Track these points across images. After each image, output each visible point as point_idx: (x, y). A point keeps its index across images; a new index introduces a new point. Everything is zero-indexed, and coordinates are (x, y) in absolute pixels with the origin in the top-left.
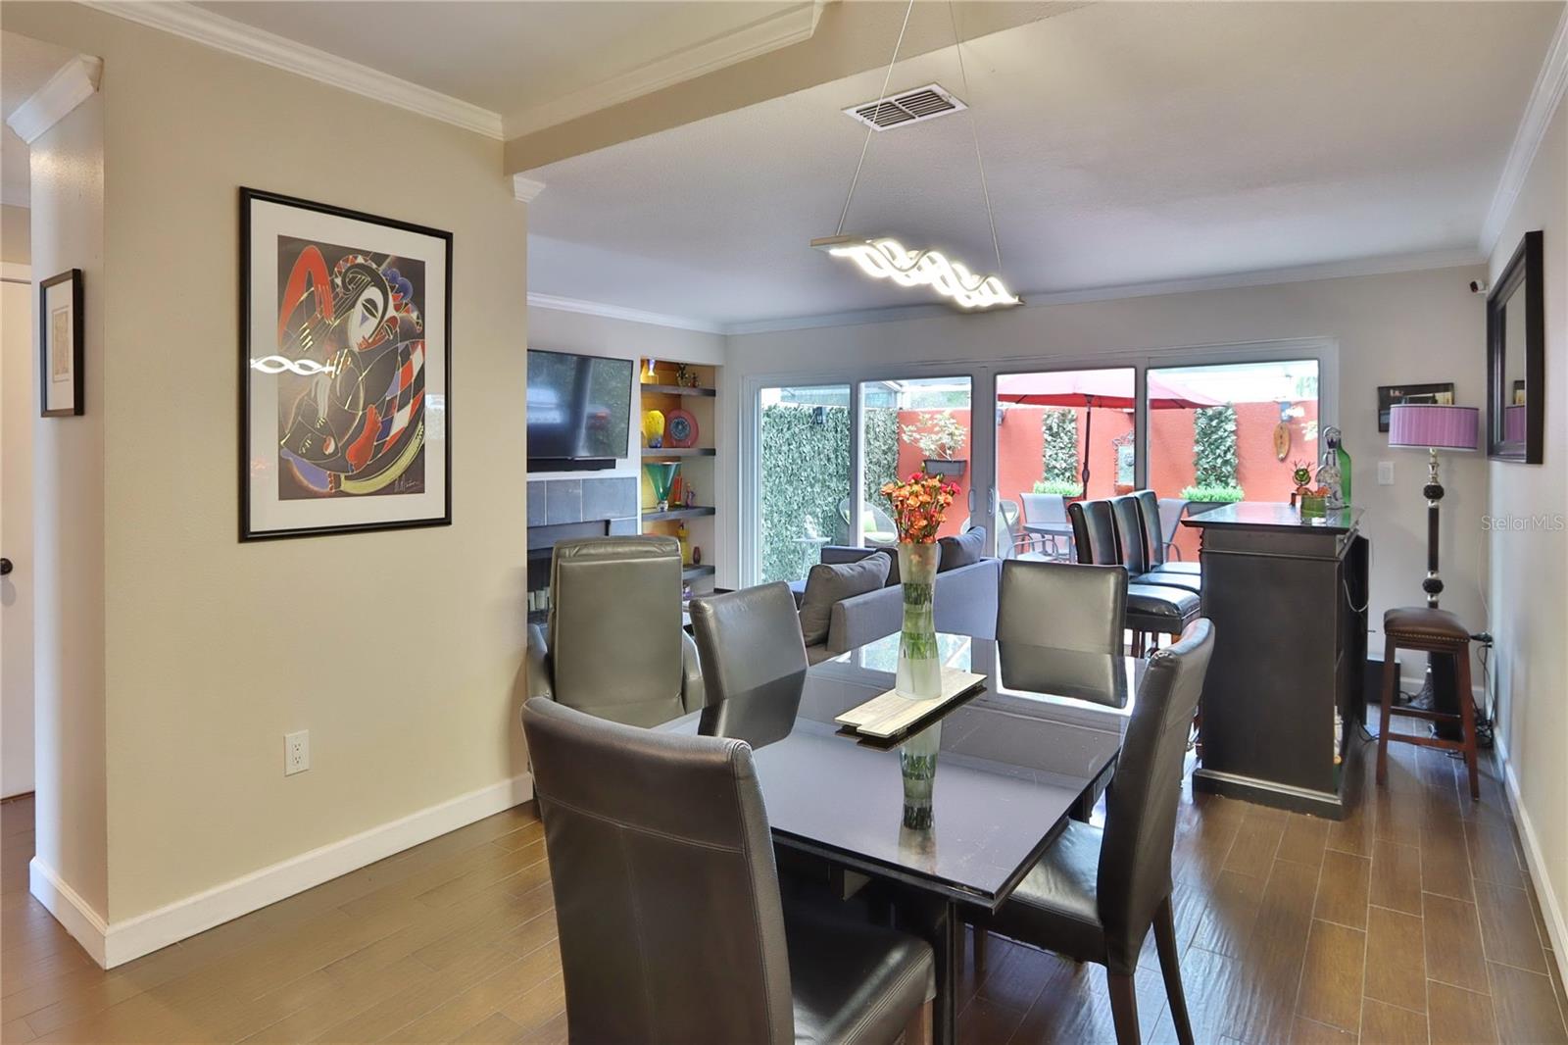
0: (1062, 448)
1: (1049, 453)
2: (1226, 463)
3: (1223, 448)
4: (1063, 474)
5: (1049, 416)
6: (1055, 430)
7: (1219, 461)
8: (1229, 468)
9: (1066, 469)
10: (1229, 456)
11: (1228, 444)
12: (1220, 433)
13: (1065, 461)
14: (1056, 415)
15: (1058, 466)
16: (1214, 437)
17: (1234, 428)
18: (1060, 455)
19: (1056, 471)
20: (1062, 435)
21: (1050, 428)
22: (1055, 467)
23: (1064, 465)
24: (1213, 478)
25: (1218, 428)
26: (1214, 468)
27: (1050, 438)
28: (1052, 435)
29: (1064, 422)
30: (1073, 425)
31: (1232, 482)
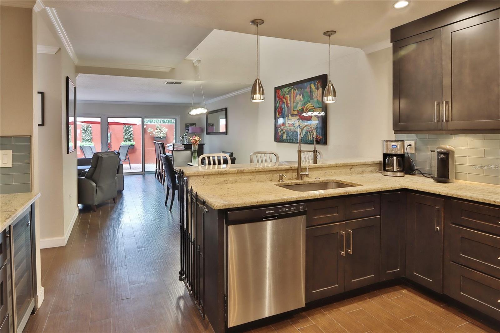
0: (87, 134)
1: (83, 135)
2: (131, 137)
3: (130, 134)
4: (88, 140)
5: (83, 126)
6: (85, 129)
7: (129, 137)
8: (131, 138)
9: (89, 140)
10: (131, 135)
11: (131, 133)
12: (129, 131)
13: (88, 137)
14: (86, 126)
15: (86, 138)
16: (128, 131)
17: (132, 130)
18: (87, 136)
19: (86, 140)
20: (87, 131)
21: (84, 129)
22: (85, 139)
23: (88, 138)
24: (127, 140)
25: (129, 129)
26: (128, 138)
27: (84, 132)
28: (84, 131)
29: (88, 128)
30: (91, 128)
31: (132, 141)
